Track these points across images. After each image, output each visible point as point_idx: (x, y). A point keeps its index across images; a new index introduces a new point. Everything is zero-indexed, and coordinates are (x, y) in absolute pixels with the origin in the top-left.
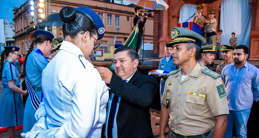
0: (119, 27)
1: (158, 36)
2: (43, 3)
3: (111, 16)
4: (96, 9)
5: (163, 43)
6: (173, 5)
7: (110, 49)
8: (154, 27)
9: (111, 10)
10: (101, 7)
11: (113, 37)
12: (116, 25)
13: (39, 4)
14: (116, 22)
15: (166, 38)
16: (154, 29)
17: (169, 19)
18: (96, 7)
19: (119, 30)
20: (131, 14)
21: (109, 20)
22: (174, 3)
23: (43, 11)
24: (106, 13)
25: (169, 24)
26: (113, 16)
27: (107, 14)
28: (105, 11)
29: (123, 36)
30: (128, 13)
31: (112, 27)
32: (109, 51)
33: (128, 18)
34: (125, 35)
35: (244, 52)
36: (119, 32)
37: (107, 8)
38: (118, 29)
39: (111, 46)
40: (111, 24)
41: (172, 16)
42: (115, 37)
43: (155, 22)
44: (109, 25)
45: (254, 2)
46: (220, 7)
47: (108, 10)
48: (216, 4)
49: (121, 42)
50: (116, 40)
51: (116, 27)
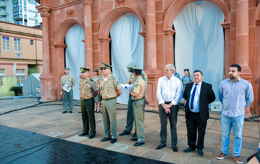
0: (21, 52)
3: (8, 39)
9: (8, 32)
11: (13, 64)
12: (16, 50)
14: (16, 46)
17: (51, 50)
19: (20, 55)
20: (35, 37)
21: (6, 44)
26: (12, 39)
27: (2, 36)
29: (26, 63)
30: (32, 36)
31: (10, 52)
33: (32, 41)
34: (28, 61)
35: (237, 70)
36: (20, 58)
40: (8, 49)
41: (54, 46)
42: (15, 64)
44: (5, 50)
45: (144, 32)
46: (110, 37)
47: (3, 31)
48: (103, 33)
49: (24, 70)
50: (16, 68)
51: (16, 51)
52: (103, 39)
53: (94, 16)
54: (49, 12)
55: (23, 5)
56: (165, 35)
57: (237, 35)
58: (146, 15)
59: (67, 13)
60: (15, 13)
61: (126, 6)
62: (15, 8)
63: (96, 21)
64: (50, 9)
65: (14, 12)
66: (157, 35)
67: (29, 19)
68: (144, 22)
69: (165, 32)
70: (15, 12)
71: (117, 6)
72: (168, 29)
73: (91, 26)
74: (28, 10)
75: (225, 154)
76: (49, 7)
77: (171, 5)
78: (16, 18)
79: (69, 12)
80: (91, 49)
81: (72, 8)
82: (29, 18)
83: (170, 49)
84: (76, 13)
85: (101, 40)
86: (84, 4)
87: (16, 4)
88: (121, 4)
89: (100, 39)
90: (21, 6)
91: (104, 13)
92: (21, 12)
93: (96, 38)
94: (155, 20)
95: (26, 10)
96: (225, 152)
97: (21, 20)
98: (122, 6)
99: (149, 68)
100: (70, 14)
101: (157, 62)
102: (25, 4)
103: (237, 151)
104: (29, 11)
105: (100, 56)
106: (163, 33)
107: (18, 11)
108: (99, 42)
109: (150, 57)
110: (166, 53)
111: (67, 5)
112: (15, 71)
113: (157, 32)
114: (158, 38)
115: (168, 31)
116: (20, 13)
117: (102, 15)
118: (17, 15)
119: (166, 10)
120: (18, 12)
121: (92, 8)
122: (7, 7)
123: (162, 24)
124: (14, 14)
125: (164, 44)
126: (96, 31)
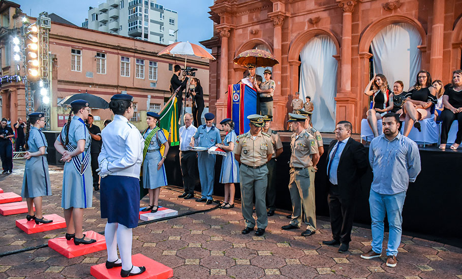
1: (217, 96)
2: (37, 43)
3: (142, 62)
4: (118, 49)
5: (220, 109)
6: (235, 53)
7: (140, 115)
8: (210, 82)
9: (143, 53)
10: (126, 48)
11: (146, 97)
12: (151, 77)
13: (30, 44)
14: (151, 72)
15: (225, 101)
16: (210, 85)
17: (229, 73)
18: (118, 46)
19: (156, 85)
20: (175, 60)
21: (140, 69)
22: (237, 49)
23: (37, 55)
24: (134, 57)
25: (230, 80)
26: (146, 62)
27: (136, 59)
28: (133, 54)
29: (161, 95)
30: (171, 58)
31: (144, 80)
32: (138, 119)
33: (170, 65)
34: (166, 92)
36: (156, 88)
37: (135, 50)
38: (154, 84)
39: (142, 112)
40: (142, 76)
41: (234, 69)
42: (149, 96)
43: (212, 75)
44: (139, 76)
45: (339, 55)
46: (300, 60)
47: (138, 52)
48: (293, 55)
49: (159, 105)
50: (150, 101)
51: (151, 79)
52: (292, 62)
53: (284, 37)
54: (229, 31)
55: (143, 14)
56: (361, 58)
57: (431, 58)
58: (342, 38)
59: (252, 33)
60: (132, 26)
61: (320, 28)
62: (132, 17)
63: (287, 43)
64: (231, 28)
65: (130, 24)
66: (352, 59)
67: (151, 34)
68: (339, 44)
69: (360, 55)
70: (132, 23)
71: (311, 28)
72: (364, 53)
73: (280, 48)
74: (149, 21)
75: (376, 252)
76: (231, 26)
77: (368, 28)
78: (133, 32)
79: (254, 33)
80: (280, 72)
81: (257, 27)
82: (151, 32)
83: (365, 73)
84: (261, 33)
85: (291, 64)
86: (274, 25)
87: (134, 12)
88: (315, 26)
89: (289, 62)
90: (141, 15)
91: (295, 35)
92: (140, 23)
93: (285, 61)
94: (350, 44)
95: (147, 20)
96: (376, 249)
97: (140, 35)
98: (316, 28)
99: (343, 91)
100: (255, 34)
101: (351, 86)
102: (146, 11)
103: (392, 247)
104: (152, 21)
105: (289, 80)
106: (359, 57)
107: (137, 21)
108: (288, 65)
109: (345, 81)
110: (361, 77)
111: (251, 25)
112: (148, 106)
113: (352, 55)
114: (353, 61)
115: (364, 54)
116: (138, 25)
117: (292, 36)
118: (134, 28)
119: (362, 33)
120: (137, 24)
121: (283, 29)
122: (120, 17)
123: (358, 47)
124: (129, 26)
125: (359, 68)
126: (285, 54)
